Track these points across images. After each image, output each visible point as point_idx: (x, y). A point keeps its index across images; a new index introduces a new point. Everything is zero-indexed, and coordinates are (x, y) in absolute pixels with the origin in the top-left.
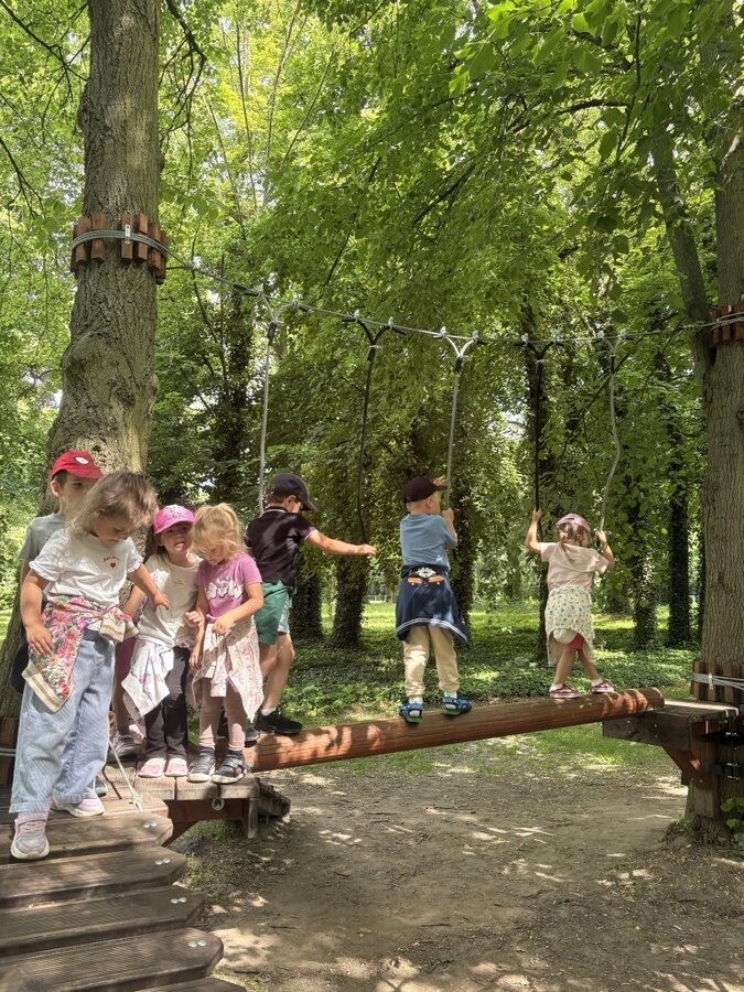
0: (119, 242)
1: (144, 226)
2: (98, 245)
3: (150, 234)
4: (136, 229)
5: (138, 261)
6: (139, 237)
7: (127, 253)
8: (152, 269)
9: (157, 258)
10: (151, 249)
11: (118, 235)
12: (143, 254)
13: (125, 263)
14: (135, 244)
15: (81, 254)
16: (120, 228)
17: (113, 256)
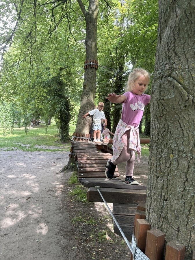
0: (91, 65)
1: (94, 62)
2: (87, 66)
3: (95, 63)
4: (93, 62)
5: (93, 67)
6: (94, 64)
7: (92, 67)
8: (95, 68)
9: (96, 66)
10: (95, 65)
11: (90, 64)
12: (94, 66)
13: (91, 68)
14: (93, 65)
15: (85, 67)
16: (91, 63)
17: (90, 67)
